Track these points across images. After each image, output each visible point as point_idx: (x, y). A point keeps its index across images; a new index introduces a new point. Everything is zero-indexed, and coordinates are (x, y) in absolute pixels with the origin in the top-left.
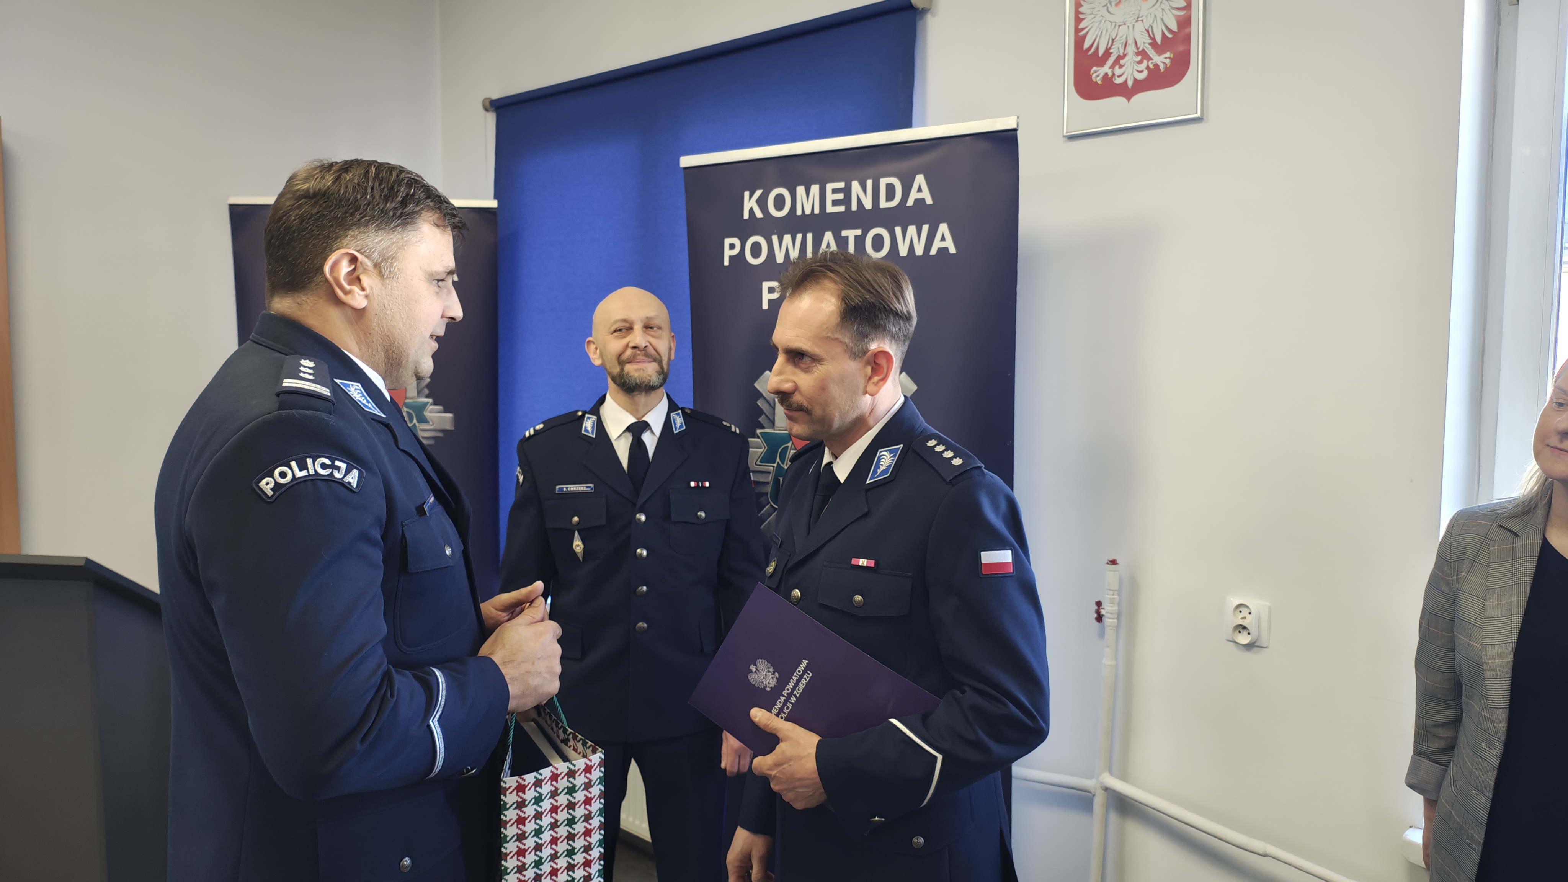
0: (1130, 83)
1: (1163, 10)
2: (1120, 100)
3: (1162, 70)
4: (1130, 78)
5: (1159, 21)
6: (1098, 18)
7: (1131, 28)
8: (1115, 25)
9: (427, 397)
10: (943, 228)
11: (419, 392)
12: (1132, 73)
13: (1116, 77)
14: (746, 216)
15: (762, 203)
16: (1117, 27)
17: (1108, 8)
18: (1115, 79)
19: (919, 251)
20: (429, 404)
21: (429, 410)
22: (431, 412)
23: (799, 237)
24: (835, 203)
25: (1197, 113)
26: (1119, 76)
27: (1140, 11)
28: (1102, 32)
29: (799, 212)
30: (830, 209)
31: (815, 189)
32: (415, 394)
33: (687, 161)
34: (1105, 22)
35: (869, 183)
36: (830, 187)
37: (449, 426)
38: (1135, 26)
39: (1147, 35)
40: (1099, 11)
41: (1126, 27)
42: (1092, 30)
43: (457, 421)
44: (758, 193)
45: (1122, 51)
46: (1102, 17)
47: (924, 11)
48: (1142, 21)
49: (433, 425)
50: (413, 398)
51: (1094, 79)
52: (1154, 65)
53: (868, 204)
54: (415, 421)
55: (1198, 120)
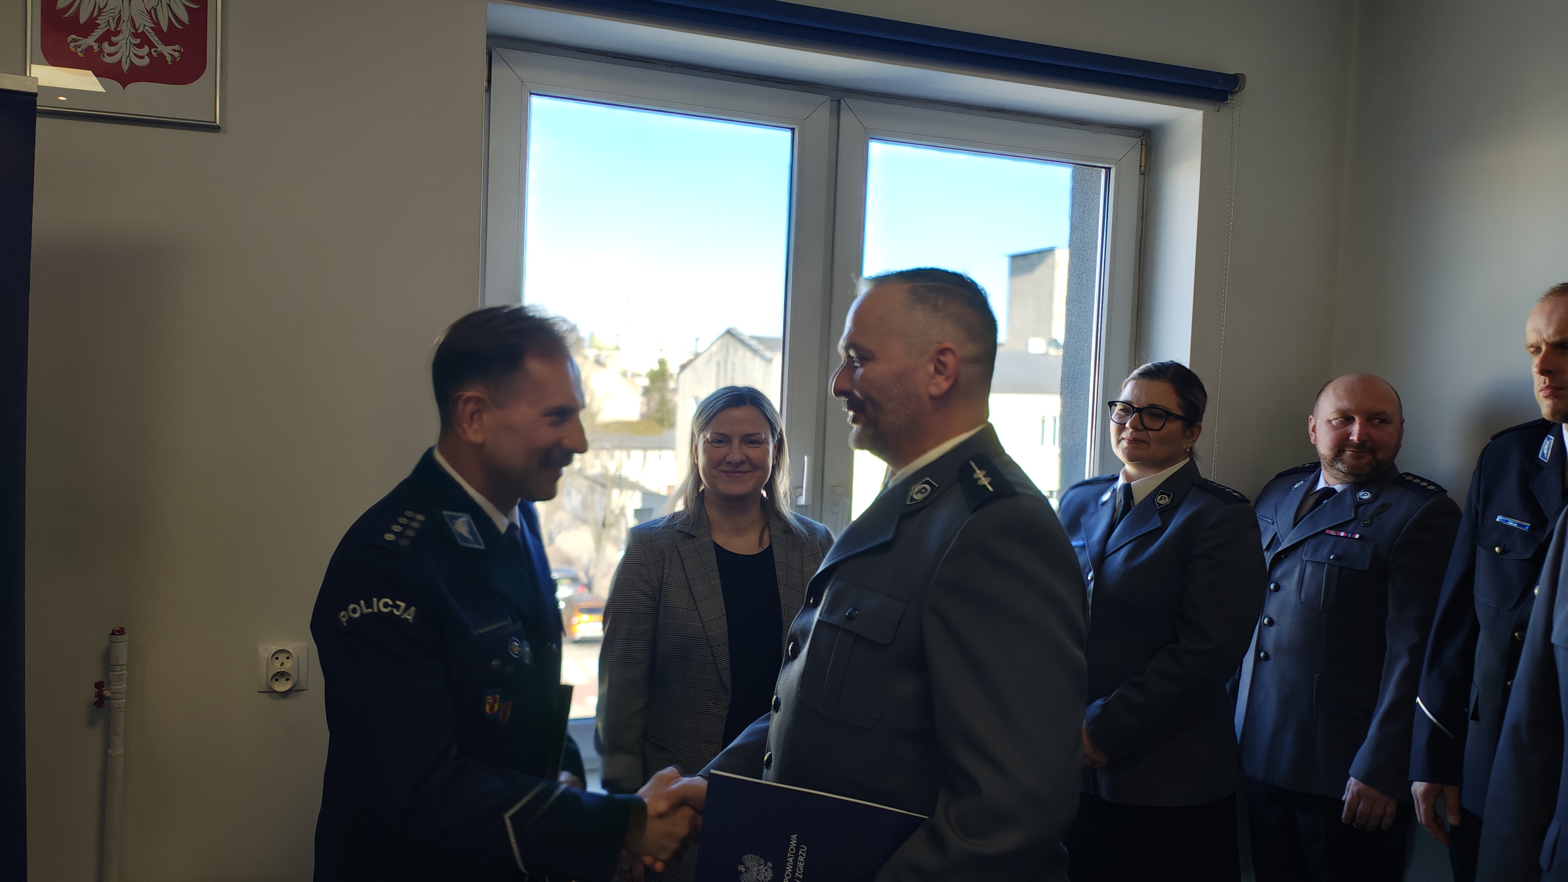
0: (125, 67)
3: (170, 63)
4: (126, 61)
5: (165, 6)
7: (126, 2)
12: (128, 56)
13: (105, 55)
18: (104, 56)
25: (215, 122)
26: (110, 55)
38: (133, 3)
39: (149, 18)
45: (113, 27)
51: (72, 47)
52: (158, 55)
55: (216, 129)
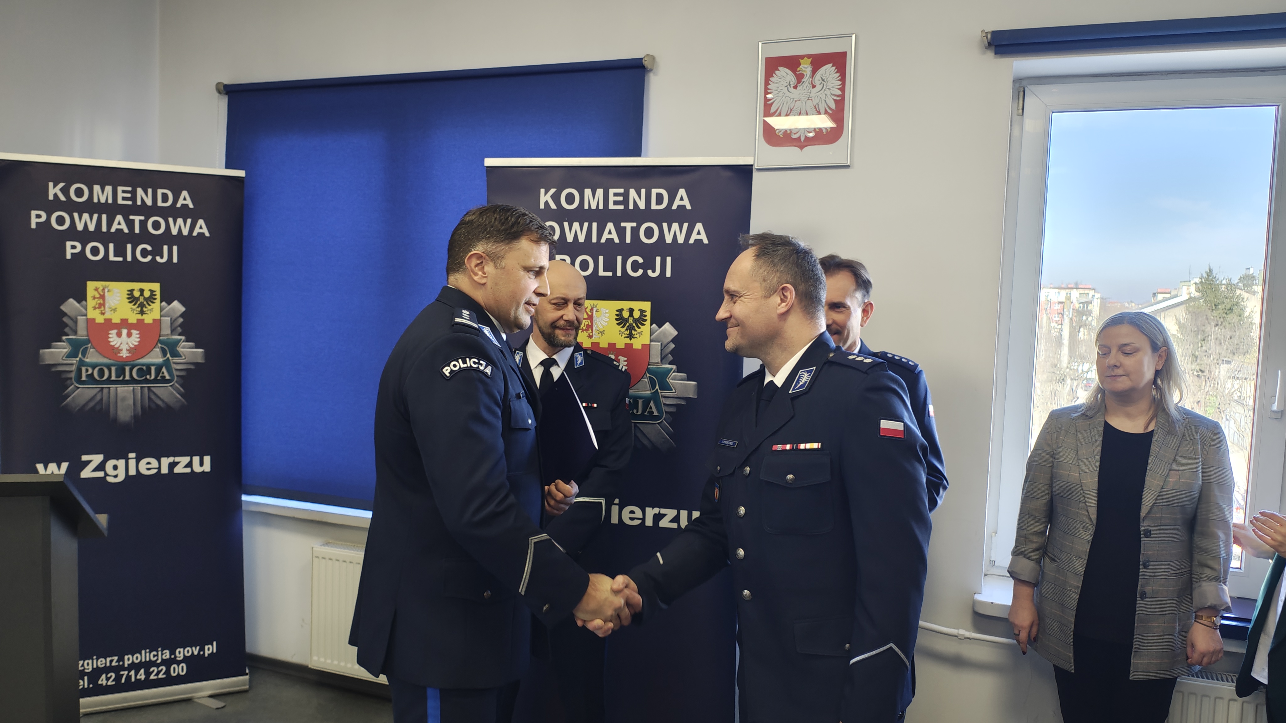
0: (802, 139)
1: (826, 95)
2: (795, 150)
3: (825, 133)
4: (803, 136)
5: (823, 101)
6: (781, 94)
7: (804, 103)
8: (793, 100)
9: (180, 335)
10: (699, 226)
11: (173, 331)
12: (804, 133)
13: (793, 134)
14: (542, 206)
15: (556, 198)
16: (794, 102)
17: (788, 88)
18: (792, 135)
19: (681, 240)
20: (182, 341)
21: (181, 345)
22: (183, 348)
23: (586, 225)
24: (616, 203)
25: (847, 163)
26: (795, 134)
27: (810, 93)
28: (783, 104)
29: (586, 207)
30: (611, 206)
31: (600, 192)
32: (169, 332)
33: (490, 162)
34: (786, 97)
35: (643, 191)
36: (612, 191)
37: (200, 360)
38: (807, 103)
39: (815, 110)
40: (782, 89)
41: (800, 102)
42: (776, 101)
43: (206, 355)
44: (553, 191)
46: (784, 94)
47: (651, 70)
48: (812, 100)
49: (185, 359)
50: (168, 335)
51: (778, 134)
52: (819, 130)
53: (642, 205)
54: (168, 355)
55: (848, 167)
